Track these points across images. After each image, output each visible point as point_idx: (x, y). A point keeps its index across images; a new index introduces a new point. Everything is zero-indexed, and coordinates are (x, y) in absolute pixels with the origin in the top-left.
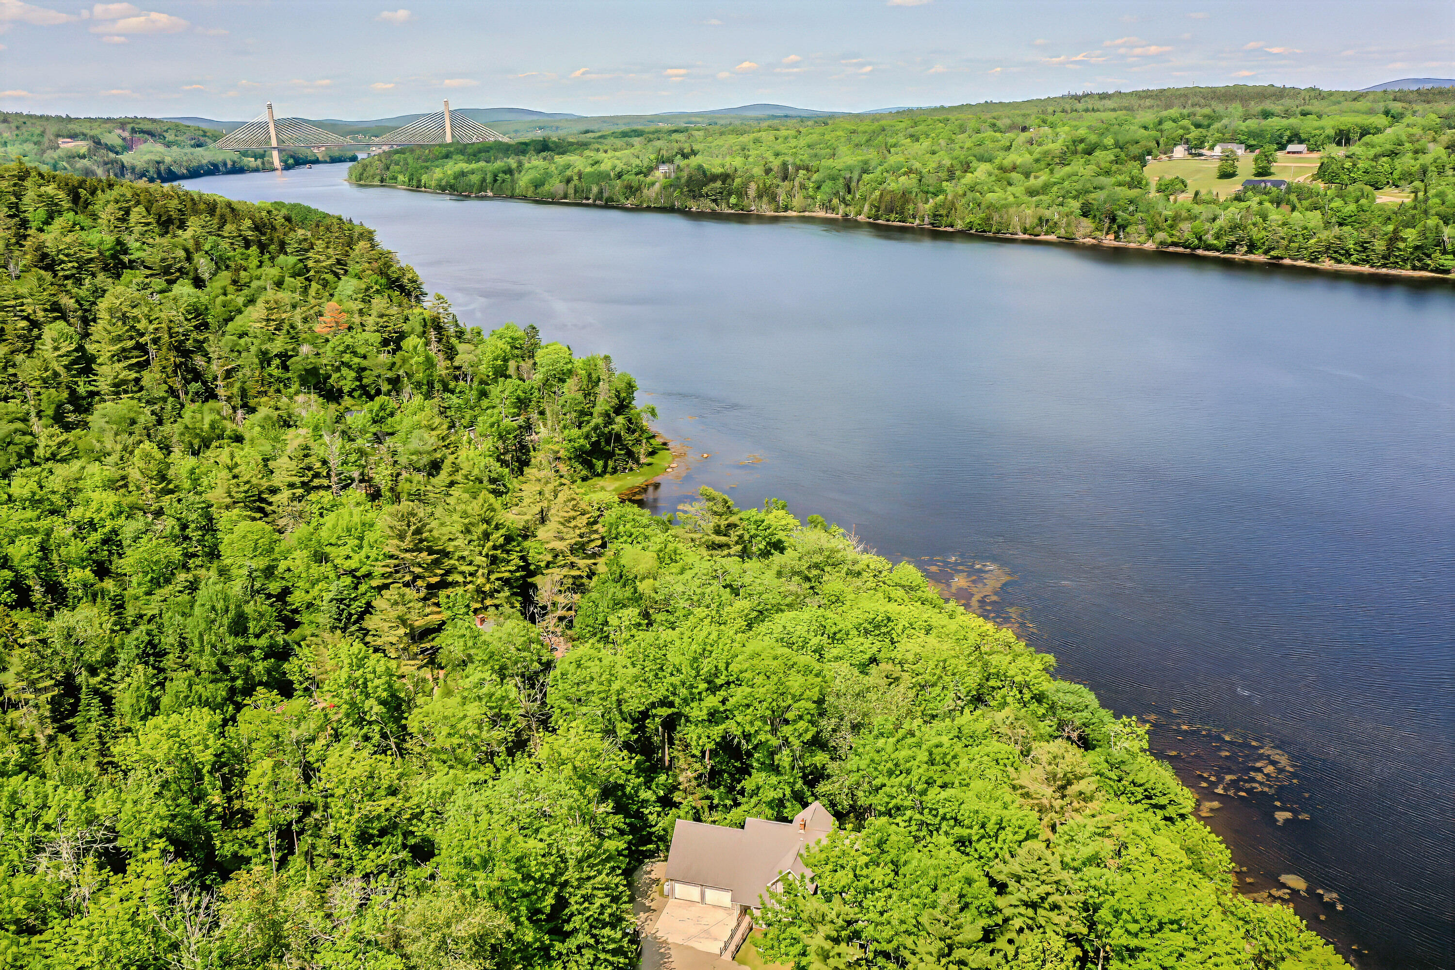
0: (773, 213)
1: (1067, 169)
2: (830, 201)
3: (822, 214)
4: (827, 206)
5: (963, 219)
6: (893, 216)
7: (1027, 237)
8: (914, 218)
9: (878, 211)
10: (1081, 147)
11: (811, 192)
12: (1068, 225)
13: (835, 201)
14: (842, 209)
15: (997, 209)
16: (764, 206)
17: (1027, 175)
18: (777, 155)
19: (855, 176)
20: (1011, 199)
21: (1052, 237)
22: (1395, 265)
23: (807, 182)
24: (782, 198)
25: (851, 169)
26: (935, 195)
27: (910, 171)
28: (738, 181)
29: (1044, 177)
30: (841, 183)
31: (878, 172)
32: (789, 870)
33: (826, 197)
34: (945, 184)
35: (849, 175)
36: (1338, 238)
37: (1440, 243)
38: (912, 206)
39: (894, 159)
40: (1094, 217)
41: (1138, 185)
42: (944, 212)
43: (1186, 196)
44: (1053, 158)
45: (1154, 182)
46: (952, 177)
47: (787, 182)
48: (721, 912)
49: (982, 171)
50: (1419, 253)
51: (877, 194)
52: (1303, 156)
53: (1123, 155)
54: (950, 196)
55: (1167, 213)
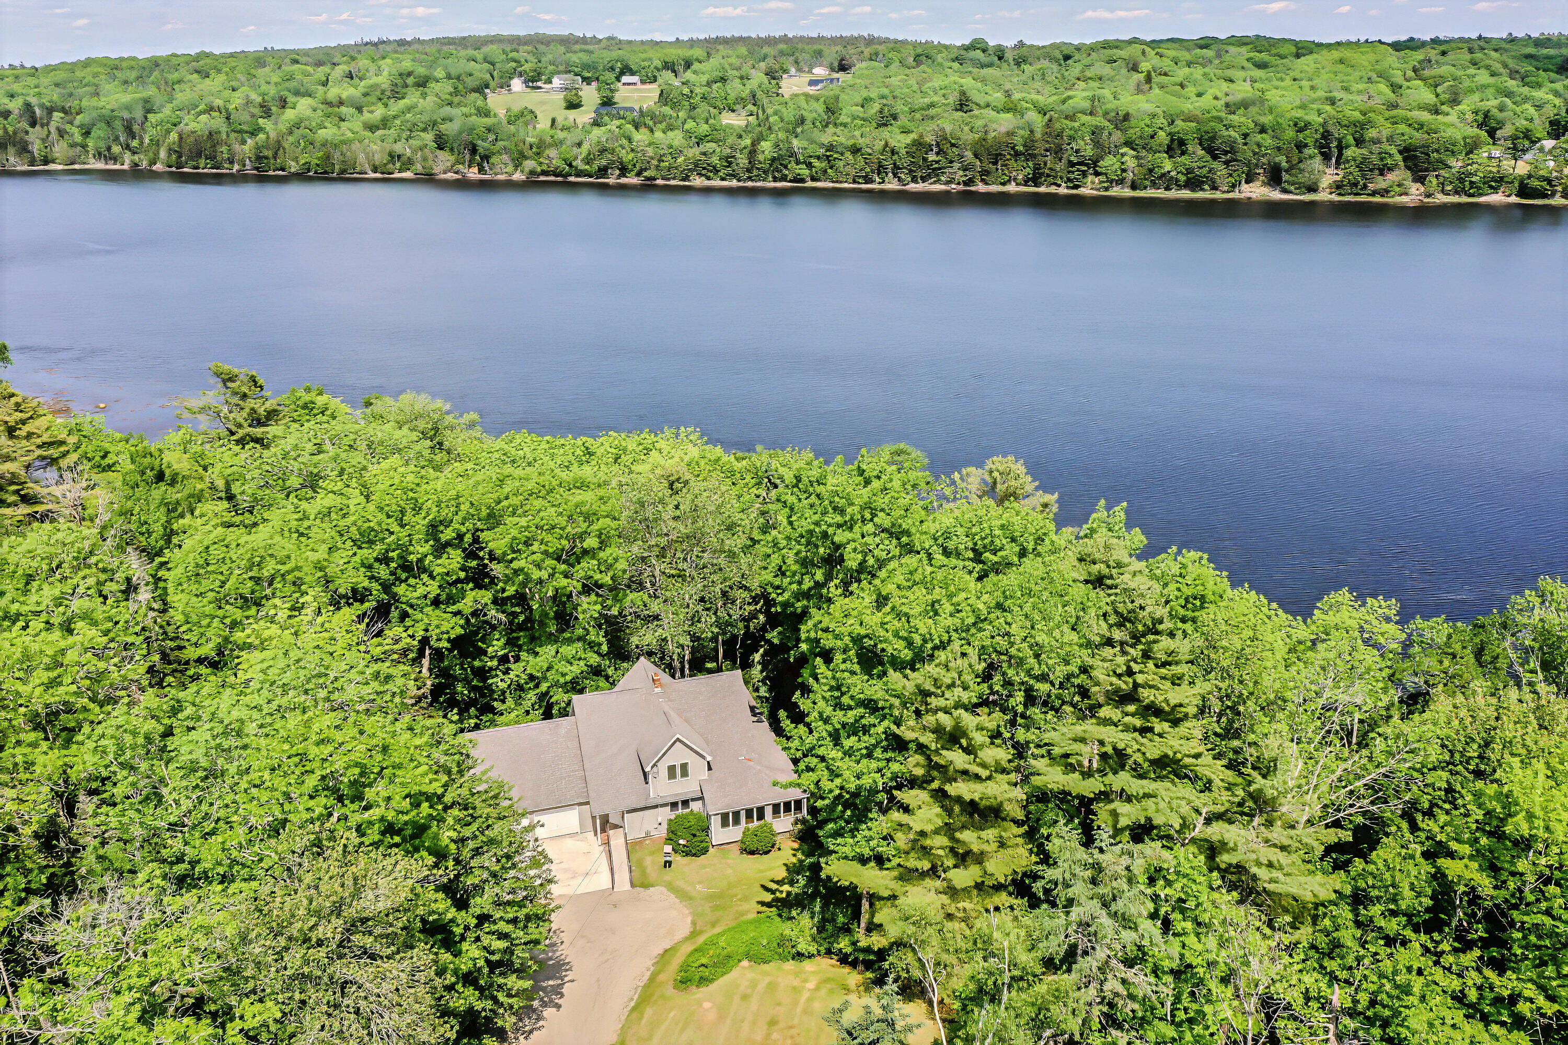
0: (25, 168)
1: (402, 104)
2: (109, 149)
3: (100, 165)
4: (105, 155)
5: (296, 160)
6: (202, 162)
7: (378, 175)
8: (232, 162)
9: (180, 157)
10: (410, 80)
11: (78, 138)
12: (425, 159)
13: (116, 149)
14: (128, 157)
15: (334, 146)
16: (12, 159)
17: (359, 109)
18: (12, 96)
19: (138, 114)
20: (350, 135)
21: (408, 175)
22: (758, 178)
23: (68, 127)
24: (36, 148)
25: (128, 108)
26: (253, 134)
27: (210, 109)
29: (379, 112)
30: (118, 124)
31: (167, 111)
32: (678, 736)
33: (102, 145)
34: (261, 121)
35: (126, 115)
36: (704, 154)
37: (792, 154)
38: (224, 149)
39: (183, 96)
40: (452, 150)
41: (487, 114)
42: (269, 153)
43: (543, 124)
44: (383, 92)
45: (502, 113)
46: (267, 114)
47: (38, 127)
48: (569, 842)
49: (303, 106)
50: (777, 165)
51: (174, 136)
52: (639, 86)
53: (461, 87)
54: (273, 135)
55: (530, 140)
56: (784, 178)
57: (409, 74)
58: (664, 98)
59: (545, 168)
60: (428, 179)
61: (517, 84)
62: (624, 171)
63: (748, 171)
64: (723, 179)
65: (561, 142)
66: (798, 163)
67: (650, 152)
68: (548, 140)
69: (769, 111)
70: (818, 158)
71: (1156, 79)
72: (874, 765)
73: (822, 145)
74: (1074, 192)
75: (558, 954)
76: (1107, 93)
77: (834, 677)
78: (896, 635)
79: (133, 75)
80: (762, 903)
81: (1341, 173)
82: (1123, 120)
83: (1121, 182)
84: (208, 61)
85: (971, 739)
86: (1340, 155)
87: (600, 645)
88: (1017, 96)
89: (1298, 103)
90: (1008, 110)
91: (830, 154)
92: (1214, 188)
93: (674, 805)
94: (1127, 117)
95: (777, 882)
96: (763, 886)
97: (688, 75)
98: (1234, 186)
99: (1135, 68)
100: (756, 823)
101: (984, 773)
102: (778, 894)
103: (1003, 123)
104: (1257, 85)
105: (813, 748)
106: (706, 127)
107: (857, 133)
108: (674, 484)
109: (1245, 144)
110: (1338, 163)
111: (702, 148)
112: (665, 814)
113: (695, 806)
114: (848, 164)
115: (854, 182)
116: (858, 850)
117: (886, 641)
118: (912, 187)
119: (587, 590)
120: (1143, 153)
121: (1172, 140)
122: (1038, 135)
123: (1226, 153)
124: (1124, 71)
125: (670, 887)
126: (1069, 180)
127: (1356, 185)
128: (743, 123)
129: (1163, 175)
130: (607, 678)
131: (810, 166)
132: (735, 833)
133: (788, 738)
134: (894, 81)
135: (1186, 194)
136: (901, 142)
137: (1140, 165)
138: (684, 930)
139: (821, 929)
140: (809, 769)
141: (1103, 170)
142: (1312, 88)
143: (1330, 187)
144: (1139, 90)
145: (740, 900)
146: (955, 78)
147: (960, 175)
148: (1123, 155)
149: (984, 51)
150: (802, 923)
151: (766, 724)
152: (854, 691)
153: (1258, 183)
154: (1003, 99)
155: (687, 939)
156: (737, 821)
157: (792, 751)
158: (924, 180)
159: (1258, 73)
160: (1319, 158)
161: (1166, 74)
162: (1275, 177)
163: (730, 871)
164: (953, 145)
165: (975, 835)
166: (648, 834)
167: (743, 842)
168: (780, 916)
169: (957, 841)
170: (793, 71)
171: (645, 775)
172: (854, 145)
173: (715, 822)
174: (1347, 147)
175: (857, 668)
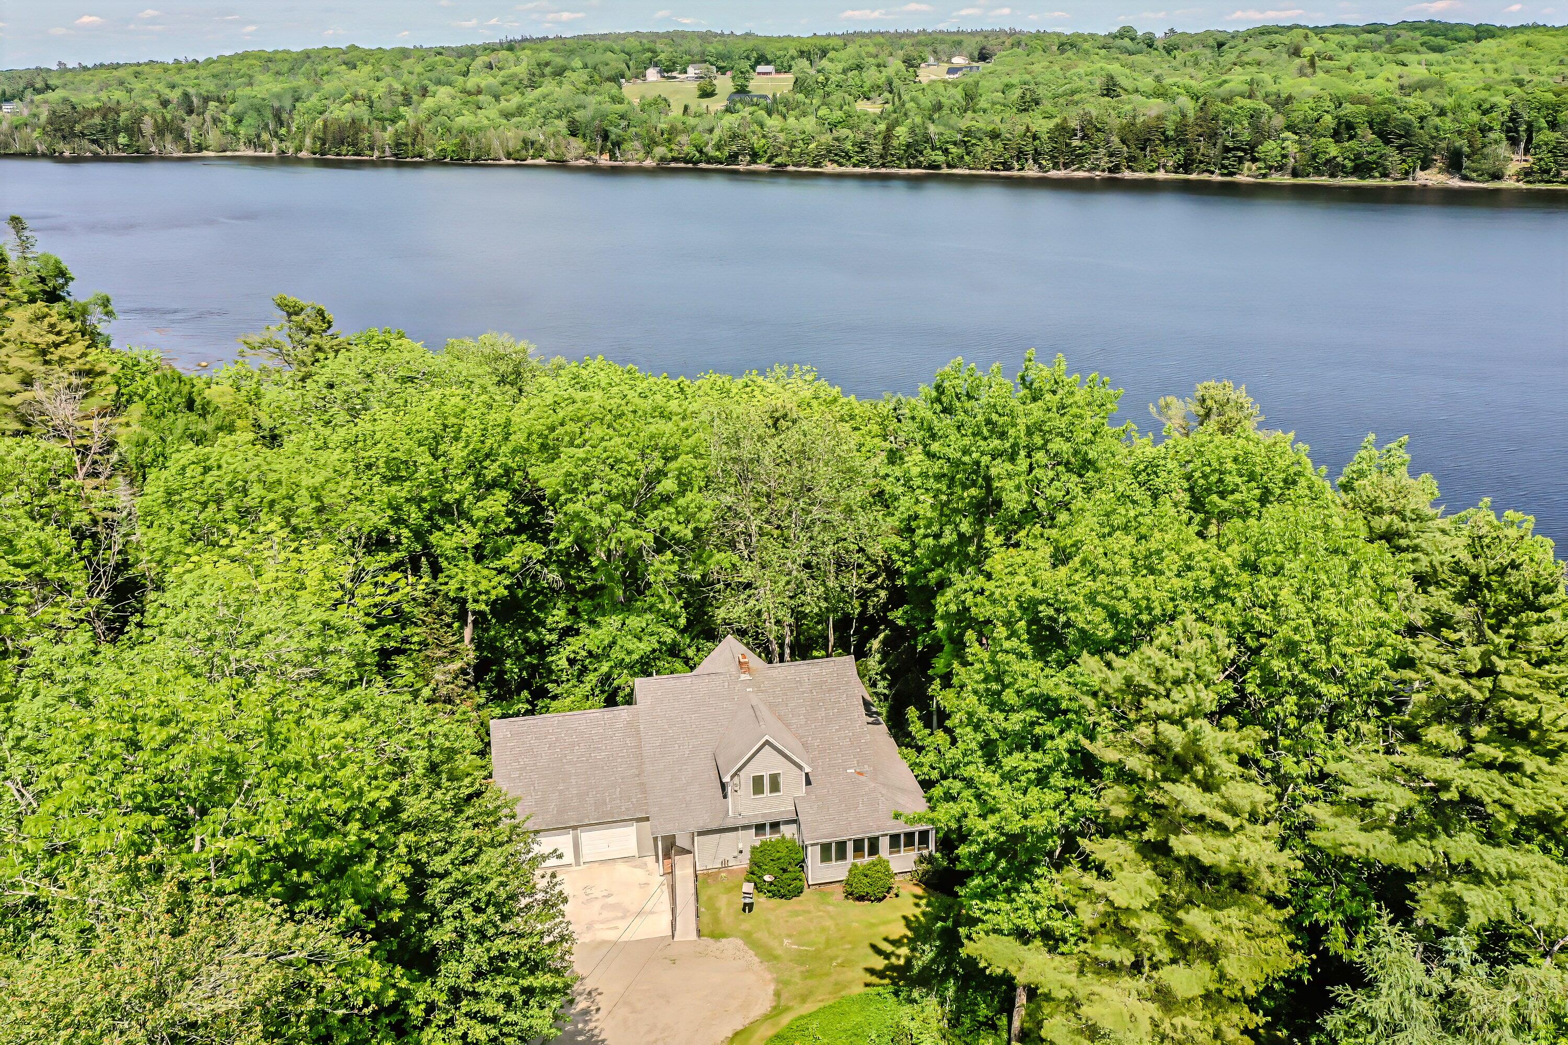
0: (181, 154)
1: (538, 92)
2: (258, 136)
3: (250, 153)
4: (255, 142)
5: (433, 146)
6: (344, 149)
7: (512, 162)
8: (372, 149)
9: (324, 144)
10: (548, 70)
11: (230, 126)
12: (558, 146)
13: (265, 136)
14: (275, 144)
15: (471, 133)
16: (169, 146)
17: (497, 98)
18: (173, 87)
19: (287, 104)
20: (486, 122)
21: (541, 161)
22: (892, 164)
23: (221, 116)
24: (191, 134)
25: (278, 97)
26: (393, 121)
27: (355, 98)
28: (124, 116)
29: (516, 99)
30: (268, 114)
31: (314, 99)
32: (767, 737)
33: (252, 132)
34: (402, 109)
35: (276, 104)
36: (837, 139)
37: (928, 139)
38: (366, 136)
39: (329, 86)
40: (584, 136)
41: (621, 102)
42: (409, 140)
43: (676, 112)
44: (521, 81)
45: (636, 101)
46: (408, 101)
47: (194, 116)
48: (622, 868)
49: (443, 95)
50: (912, 152)
51: (319, 123)
52: (774, 76)
53: (597, 77)
54: (412, 122)
55: (664, 126)
56: (918, 165)
57: (547, 64)
58: (799, 85)
59: (675, 154)
60: (560, 165)
61: (652, 74)
62: (755, 156)
63: (882, 157)
64: (855, 166)
65: (693, 129)
66: (933, 148)
67: (782, 137)
68: (680, 127)
69: (906, 97)
70: (955, 143)
71: (1318, 63)
72: (1050, 798)
73: (960, 131)
74: (1229, 179)
75: (591, 1025)
76: (1266, 77)
77: (993, 662)
78: (1091, 599)
79: (285, 67)
80: (872, 971)
81: (1531, 159)
82: (1283, 103)
83: (1280, 168)
84: (355, 53)
85: (1212, 768)
86: (1529, 140)
87: (676, 617)
88: (1168, 81)
89: (1482, 85)
90: (1159, 96)
91: (967, 141)
92: (1385, 175)
93: (760, 828)
94: (1289, 99)
95: (895, 943)
96: (873, 947)
97: (825, 63)
98: (1407, 173)
99: (1296, 52)
100: (867, 859)
101: (1231, 822)
102: (893, 960)
103: (1154, 107)
104: (1433, 68)
105: (956, 766)
106: (840, 113)
107: (997, 119)
108: (777, 421)
109: (1422, 128)
110: (1527, 151)
111: (835, 134)
112: (750, 839)
113: (788, 831)
114: (986, 150)
115: (993, 169)
116: (1018, 922)
117: (1075, 608)
118: (1053, 174)
119: (660, 546)
120: (1306, 138)
121: (1339, 124)
122: (1191, 119)
123: (1400, 137)
124: (1285, 56)
125: (749, 939)
126: (1224, 167)
127: (1547, 172)
128: (878, 111)
129: (1328, 161)
130: (686, 660)
131: (946, 152)
132: (838, 870)
133: (920, 749)
134: (1037, 68)
135: (1353, 181)
136: (1042, 125)
137: (1302, 151)
138: (764, 1005)
139: (955, 1022)
140: (949, 797)
141: (1262, 156)
142: (1496, 70)
143: (1518, 174)
144: (1301, 73)
145: (842, 965)
146: (1102, 64)
147: (1104, 163)
148: (1284, 140)
149: (1132, 39)
150: (928, 1010)
151: (884, 727)
152: (1022, 683)
153: (1434, 170)
154: (1154, 84)
155: (766, 1018)
156: (842, 855)
157: (925, 769)
158: (1066, 166)
159: (1434, 57)
160: (1505, 143)
161: (1331, 59)
162: (1454, 163)
163: (829, 923)
164: (1099, 130)
165: (1208, 916)
166: (725, 864)
167: (848, 883)
168: (896, 994)
169: (1179, 922)
170: (931, 60)
171: (723, 786)
172: (993, 131)
173: (813, 855)
174: (1540, 129)
175: (1027, 649)
